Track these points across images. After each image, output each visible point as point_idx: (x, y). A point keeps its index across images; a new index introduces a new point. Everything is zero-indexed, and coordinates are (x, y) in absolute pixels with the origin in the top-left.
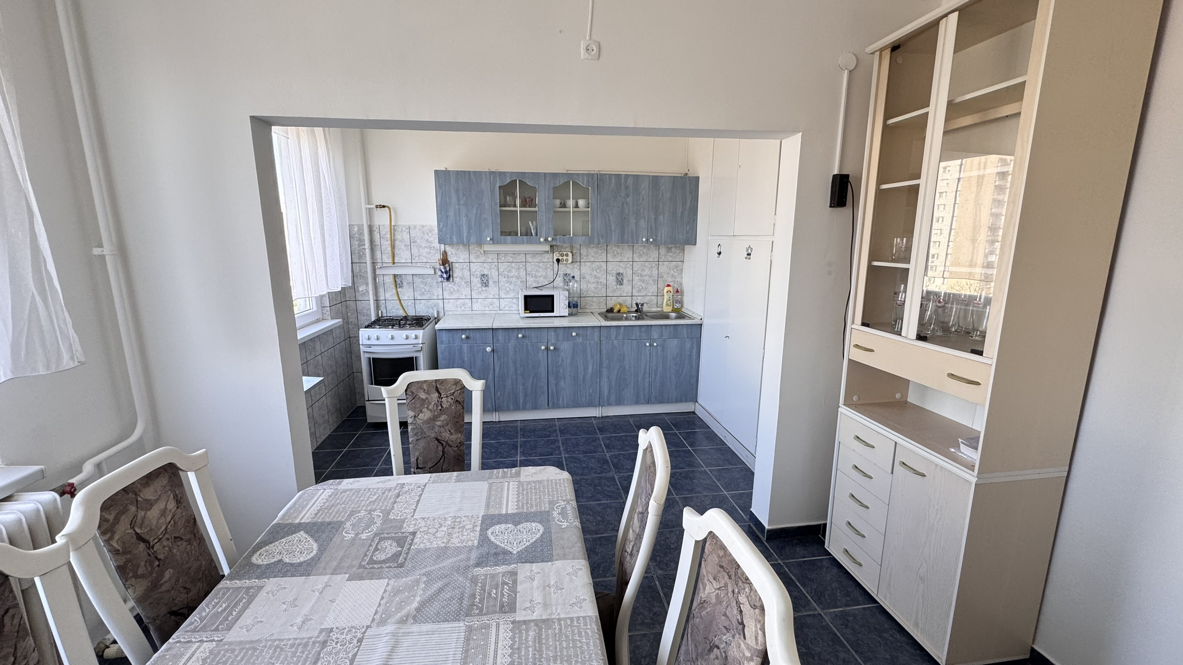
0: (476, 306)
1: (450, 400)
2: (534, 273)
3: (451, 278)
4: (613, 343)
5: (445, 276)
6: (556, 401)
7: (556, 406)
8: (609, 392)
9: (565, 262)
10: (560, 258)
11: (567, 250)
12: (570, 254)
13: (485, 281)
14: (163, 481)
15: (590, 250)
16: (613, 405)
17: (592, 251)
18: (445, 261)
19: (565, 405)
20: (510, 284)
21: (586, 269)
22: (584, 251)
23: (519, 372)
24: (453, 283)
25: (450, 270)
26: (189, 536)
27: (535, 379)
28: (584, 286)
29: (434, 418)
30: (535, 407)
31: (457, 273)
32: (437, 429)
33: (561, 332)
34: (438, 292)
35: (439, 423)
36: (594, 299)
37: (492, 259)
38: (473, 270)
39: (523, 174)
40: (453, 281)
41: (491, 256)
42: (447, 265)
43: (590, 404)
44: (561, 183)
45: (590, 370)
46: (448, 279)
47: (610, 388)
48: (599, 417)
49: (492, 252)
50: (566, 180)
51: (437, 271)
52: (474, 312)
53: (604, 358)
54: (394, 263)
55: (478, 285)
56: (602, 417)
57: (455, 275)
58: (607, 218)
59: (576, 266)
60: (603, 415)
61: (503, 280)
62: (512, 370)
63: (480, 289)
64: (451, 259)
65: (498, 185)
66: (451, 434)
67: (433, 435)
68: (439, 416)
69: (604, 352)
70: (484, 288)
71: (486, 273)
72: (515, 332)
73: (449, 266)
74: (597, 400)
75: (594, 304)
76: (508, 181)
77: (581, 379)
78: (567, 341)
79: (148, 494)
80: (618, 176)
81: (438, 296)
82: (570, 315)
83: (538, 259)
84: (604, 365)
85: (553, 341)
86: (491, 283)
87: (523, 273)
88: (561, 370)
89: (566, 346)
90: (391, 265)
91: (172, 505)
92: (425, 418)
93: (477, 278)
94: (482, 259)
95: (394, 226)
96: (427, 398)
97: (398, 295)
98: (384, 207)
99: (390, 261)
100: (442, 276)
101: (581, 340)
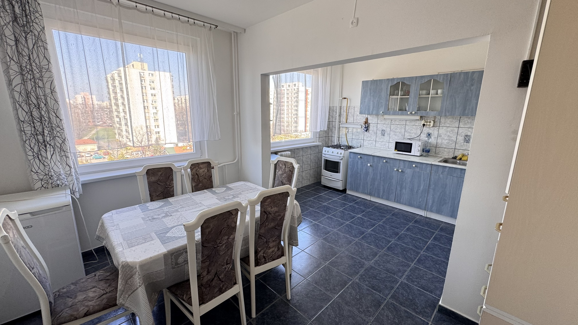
0: (377, 145)
1: (288, 169)
2: (409, 131)
3: (368, 131)
4: (439, 176)
5: (365, 129)
6: (399, 200)
7: (398, 202)
8: (432, 204)
9: (428, 126)
10: (425, 124)
11: (432, 119)
12: (432, 122)
13: (383, 133)
14: (206, 165)
15: (447, 120)
16: (434, 212)
17: (448, 121)
18: (366, 122)
19: (404, 202)
20: (396, 136)
21: (442, 131)
22: (443, 120)
23: (382, 179)
24: (368, 133)
25: (368, 127)
26: (208, 179)
27: (390, 185)
28: (439, 141)
29: (282, 174)
30: (388, 199)
31: (371, 128)
32: (282, 178)
33: (407, 163)
34: (362, 136)
35: (283, 176)
36: (446, 149)
37: (388, 123)
38: (378, 127)
39: (404, 78)
40: (369, 132)
41: (388, 121)
42: (366, 124)
43: (419, 207)
44: (425, 81)
45: (422, 187)
46: (366, 131)
47: (433, 202)
48: (424, 217)
49: (388, 119)
50: (429, 79)
51: (363, 126)
52: (376, 148)
53: (432, 183)
54: (347, 122)
55: (379, 135)
56: (426, 217)
57: (370, 129)
58: (454, 100)
59: (436, 129)
60: (427, 216)
61: (392, 133)
62: (379, 177)
63: (380, 137)
64: (369, 122)
65: (390, 85)
66: (286, 181)
67: (281, 180)
68: (284, 174)
69: (433, 180)
70: (382, 137)
71: (384, 129)
72: (383, 159)
73: (368, 125)
74: (424, 206)
75: (445, 153)
76: (395, 82)
77: (416, 191)
78: (410, 169)
79: (201, 166)
80: (466, 73)
81: (362, 138)
82: (421, 156)
83: (413, 123)
84: (431, 187)
85: (402, 167)
86: (386, 134)
87: (403, 130)
88: (404, 184)
89: (408, 171)
90: (345, 123)
91: (206, 171)
92: (280, 173)
93: (379, 131)
94: (383, 122)
95: (349, 106)
96: (282, 167)
97: (346, 136)
98: (345, 98)
99: (345, 121)
100: (364, 129)
101: (418, 170)
